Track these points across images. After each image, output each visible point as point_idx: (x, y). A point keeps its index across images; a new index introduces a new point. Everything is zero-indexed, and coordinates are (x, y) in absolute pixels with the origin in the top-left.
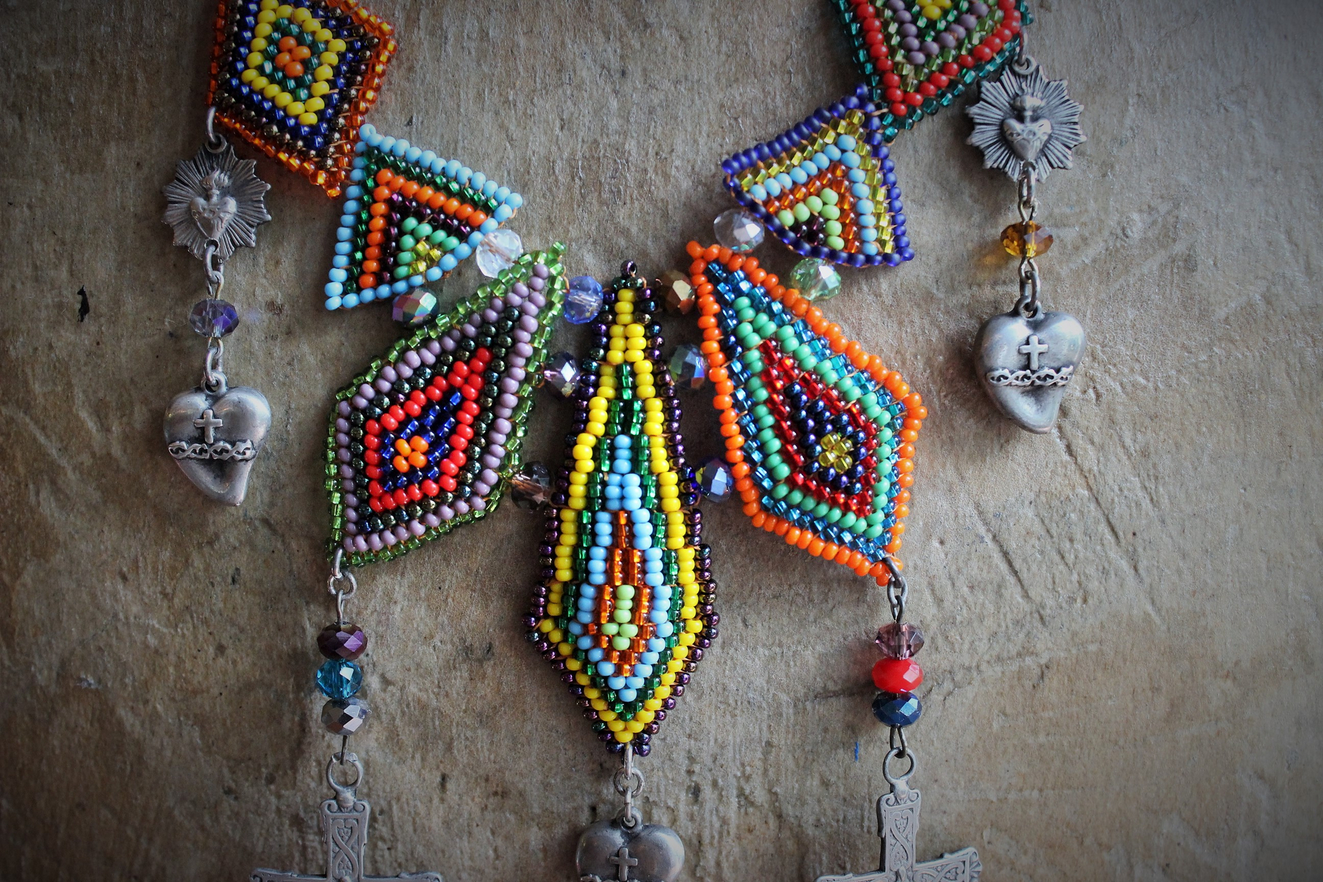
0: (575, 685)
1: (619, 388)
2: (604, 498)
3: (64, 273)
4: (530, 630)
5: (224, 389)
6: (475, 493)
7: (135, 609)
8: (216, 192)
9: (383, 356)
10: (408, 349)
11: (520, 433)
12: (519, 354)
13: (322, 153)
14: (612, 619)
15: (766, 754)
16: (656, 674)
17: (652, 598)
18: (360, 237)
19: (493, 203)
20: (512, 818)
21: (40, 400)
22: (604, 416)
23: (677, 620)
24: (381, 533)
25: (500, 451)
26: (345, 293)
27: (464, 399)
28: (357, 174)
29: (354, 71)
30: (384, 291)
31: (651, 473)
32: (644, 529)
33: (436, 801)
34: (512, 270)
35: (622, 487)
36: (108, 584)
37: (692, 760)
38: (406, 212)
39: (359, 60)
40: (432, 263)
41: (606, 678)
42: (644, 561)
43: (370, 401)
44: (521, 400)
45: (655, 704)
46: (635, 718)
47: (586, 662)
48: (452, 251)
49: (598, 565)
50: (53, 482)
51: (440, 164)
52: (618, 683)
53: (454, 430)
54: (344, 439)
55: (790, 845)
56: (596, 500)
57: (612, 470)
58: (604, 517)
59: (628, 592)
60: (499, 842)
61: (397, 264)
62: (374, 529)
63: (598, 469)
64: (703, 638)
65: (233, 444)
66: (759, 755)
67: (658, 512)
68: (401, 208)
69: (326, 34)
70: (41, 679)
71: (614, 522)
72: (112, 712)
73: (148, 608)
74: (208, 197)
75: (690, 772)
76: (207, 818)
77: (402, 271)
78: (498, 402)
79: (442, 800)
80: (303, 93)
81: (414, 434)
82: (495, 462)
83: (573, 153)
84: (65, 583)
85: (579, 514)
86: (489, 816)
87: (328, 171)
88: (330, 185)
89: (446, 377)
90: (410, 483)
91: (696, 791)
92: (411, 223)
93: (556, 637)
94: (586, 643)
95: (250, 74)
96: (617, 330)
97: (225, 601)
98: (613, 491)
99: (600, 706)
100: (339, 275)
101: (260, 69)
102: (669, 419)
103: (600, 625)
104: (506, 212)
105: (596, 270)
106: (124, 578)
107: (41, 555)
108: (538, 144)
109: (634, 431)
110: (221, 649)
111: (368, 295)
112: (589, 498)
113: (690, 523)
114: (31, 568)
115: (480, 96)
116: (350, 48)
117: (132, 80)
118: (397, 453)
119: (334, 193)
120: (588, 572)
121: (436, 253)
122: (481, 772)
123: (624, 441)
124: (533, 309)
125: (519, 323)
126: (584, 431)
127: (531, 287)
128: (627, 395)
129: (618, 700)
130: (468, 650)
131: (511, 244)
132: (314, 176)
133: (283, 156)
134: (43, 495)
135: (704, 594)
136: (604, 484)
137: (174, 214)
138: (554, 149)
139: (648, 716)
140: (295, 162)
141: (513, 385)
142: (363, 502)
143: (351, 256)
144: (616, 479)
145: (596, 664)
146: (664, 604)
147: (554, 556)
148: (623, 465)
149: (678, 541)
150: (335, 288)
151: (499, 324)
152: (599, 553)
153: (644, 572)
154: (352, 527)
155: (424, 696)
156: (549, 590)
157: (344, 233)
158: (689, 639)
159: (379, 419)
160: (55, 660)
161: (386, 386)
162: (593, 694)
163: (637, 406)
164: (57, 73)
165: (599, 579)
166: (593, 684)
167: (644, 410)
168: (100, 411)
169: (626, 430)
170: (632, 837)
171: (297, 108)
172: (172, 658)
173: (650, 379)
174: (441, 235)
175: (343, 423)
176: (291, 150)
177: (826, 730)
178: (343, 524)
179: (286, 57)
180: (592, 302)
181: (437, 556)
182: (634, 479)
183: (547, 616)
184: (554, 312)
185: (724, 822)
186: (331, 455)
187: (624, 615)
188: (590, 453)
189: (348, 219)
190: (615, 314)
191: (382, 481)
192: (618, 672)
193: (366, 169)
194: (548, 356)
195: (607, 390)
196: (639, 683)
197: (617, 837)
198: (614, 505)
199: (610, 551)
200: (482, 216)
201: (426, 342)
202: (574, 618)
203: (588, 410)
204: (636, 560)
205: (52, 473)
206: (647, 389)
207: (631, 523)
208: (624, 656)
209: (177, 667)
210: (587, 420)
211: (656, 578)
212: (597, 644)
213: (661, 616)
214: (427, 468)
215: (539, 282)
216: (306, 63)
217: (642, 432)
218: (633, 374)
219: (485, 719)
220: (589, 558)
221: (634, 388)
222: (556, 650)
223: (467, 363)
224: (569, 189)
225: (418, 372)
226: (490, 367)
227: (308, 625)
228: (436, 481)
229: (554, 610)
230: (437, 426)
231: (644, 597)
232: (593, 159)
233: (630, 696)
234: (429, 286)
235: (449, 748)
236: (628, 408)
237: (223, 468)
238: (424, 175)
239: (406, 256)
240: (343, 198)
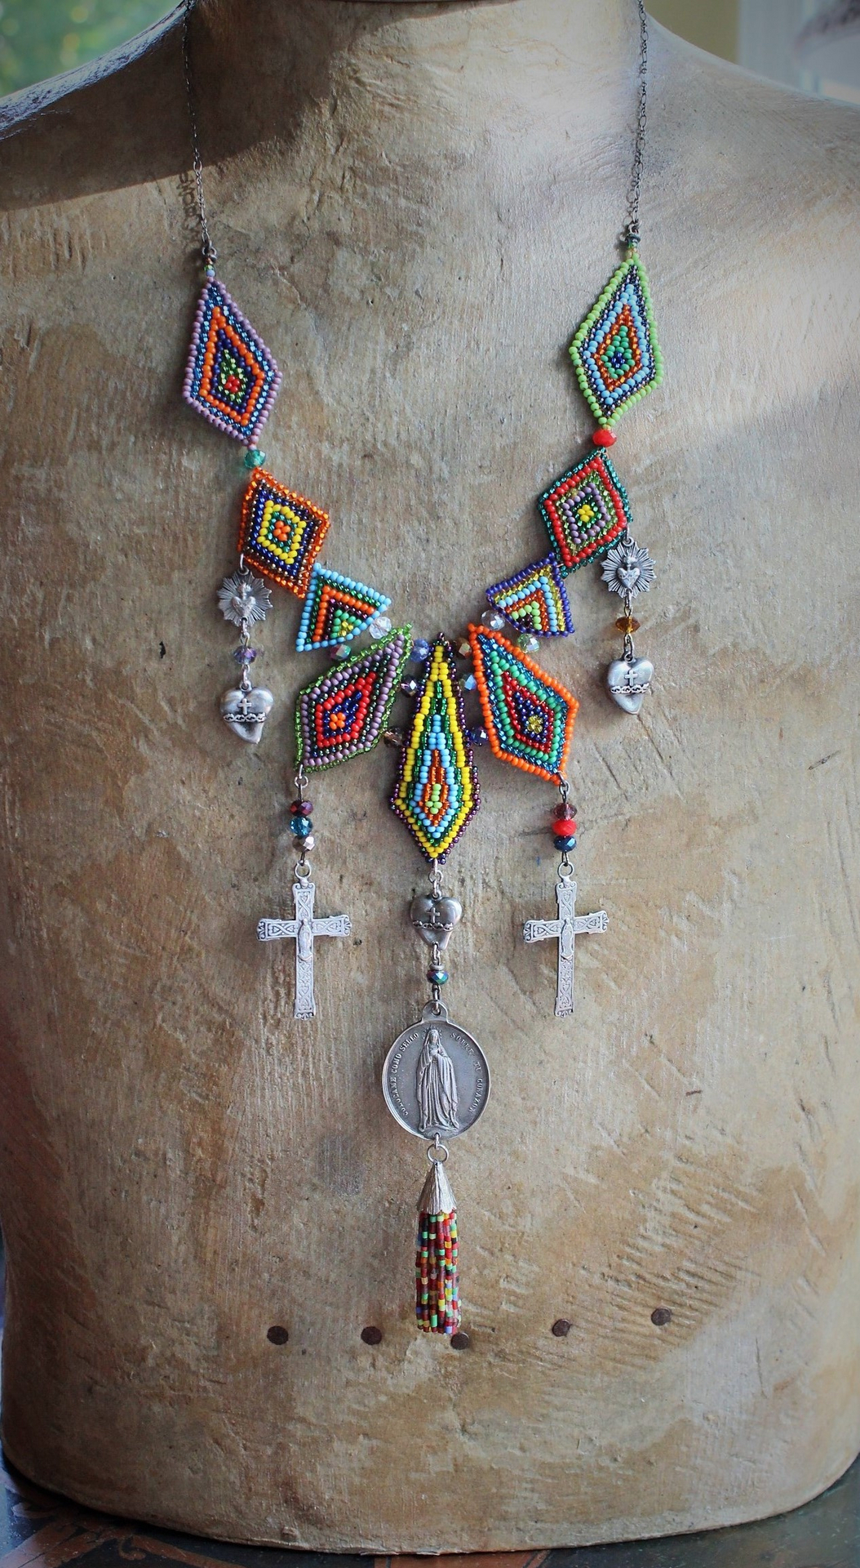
0: (411, 830)
1: (435, 692)
2: (428, 743)
3: (152, 635)
4: (391, 804)
5: (250, 689)
6: (367, 740)
7: (189, 798)
8: (245, 594)
9: (324, 673)
10: (337, 671)
11: (388, 713)
12: (390, 676)
13: (296, 578)
14: (430, 800)
15: (496, 863)
16: (450, 826)
17: (449, 790)
18: (314, 616)
19: (378, 604)
20: (374, 895)
21: (140, 696)
22: (429, 706)
23: (460, 801)
24: (322, 758)
25: (379, 720)
26: (306, 643)
27: (363, 696)
28: (313, 588)
29: (310, 537)
30: (325, 644)
31: (450, 732)
32: (447, 758)
33: (337, 888)
34: (387, 637)
35: (436, 739)
36: (174, 786)
37: (461, 866)
38: (336, 607)
39: (312, 531)
40: (349, 632)
41: (427, 827)
42: (446, 773)
43: (318, 696)
44: (390, 697)
45: (449, 840)
46: (439, 846)
47: (417, 819)
48: (358, 627)
49: (424, 775)
50: (146, 736)
51: (353, 584)
52: (432, 829)
53: (357, 710)
54: (305, 713)
55: (508, 907)
56: (425, 745)
57: (432, 731)
58: (428, 752)
59: (438, 787)
60: (368, 907)
61: (332, 631)
62: (319, 756)
63: (425, 730)
64: (472, 810)
65: (257, 715)
66: (492, 863)
67: (453, 751)
68: (335, 606)
69: (297, 519)
70: (137, 833)
71: (433, 755)
72: (175, 848)
73: (196, 797)
74: (241, 597)
75: (460, 872)
76: (222, 900)
77: (335, 635)
78: (379, 697)
79: (340, 887)
80: (287, 549)
81: (339, 711)
82: (376, 725)
83: (404, 580)
84: (152, 786)
85: (416, 751)
86: (363, 894)
87: (299, 586)
88: (300, 592)
89: (354, 685)
90: (337, 734)
91: (463, 881)
92: (339, 612)
93: (403, 807)
94: (418, 810)
95: (261, 539)
96: (435, 665)
97: (235, 793)
98: (433, 741)
99: (423, 840)
100: (303, 635)
101: (266, 537)
102: (458, 708)
103: (424, 802)
104: (384, 608)
105: (426, 636)
106: (183, 783)
107: (139, 772)
108: (387, 575)
109: (443, 714)
110: (232, 816)
111: (317, 645)
112: (421, 744)
113: (467, 756)
114: (133, 778)
115: (359, 551)
116: (308, 524)
117: (185, 540)
118: (331, 720)
119: (303, 596)
120: (419, 778)
121: (351, 627)
122: (360, 873)
123: (438, 717)
124: (397, 655)
125: (390, 662)
126: (419, 712)
127: (396, 645)
128: (439, 696)
129: (432, 837)
130: (354, 815)
131: (385, 623)
132: (293, 588)
133: (278, 579)
134: (140, 743)
135: (474, 789)
136: (428, 737)
137: (223, 605)
138: (395, 577)
139: (445, 845)
140: (284, 582)
141: (386, 690)
142: (314, 743)
143: (309, 626)
144: (434, 735)
145: (422, 820)
146: (455, 793)
147: (403, 770)
148: (437, 728)
149: (462, 764)
150: (301, 641)
151: (381, 662)
152: (425, 769)
153: (445, 778)
154: (308, 755)
155: (332, 837)
156: (400, 786)
157: (306, 615)
158: (466, 810)
159: (322, 704)
160: (145, 824)
161: (326, 689)
162: (420, 834)
163: (444, 702)
164: (145, 535)
165: (425, 781)
166: (421, 829)
167: (447, 703)
168: (171, 702)
169: (438, 712)
170: (437, 903)
171: (284, 556)
172: (207, 821)
173: (450, 688)
174: (353, 618)
175: (305, 706)
176: (281, 575)
177: (524, 851)
178: (303, 754)
179: (279, 531)
180: (423, 651)
181: (340, 771)
182: (442, 735)
183: (399, 797)
184: (407, 657)
185: (476, 895)
186: (298, 721)
187: (436, 797)
188: (422, 723)
189: (308, 609)
190: (434, 658)
191: (324, 734)
192: (432, 824)
193: (317, 585)
194: (403, 677)
195: (430, 693)
196: (442, 829)
197: (430, 903)
198: (433, 747)
199: (430, 768)
200: (372, 610)
201: (345, 669)
202: (413, 799)
203: (421, 702)
204: (442, 772)
205: (146, 732)
206: (449, 693)
207: (440, 755)
208: (436, 817)
209: (209, 826)
210: (420, 707)
211: (451, 781)
212: (423, 811)
213: (453, 799)
214: (345, 728)
215: (400, 643)
216: (288, 535)
217: (446, 713)
218: (442, 686)
219: (362, 848)
220: (420, 771)
221: (443, 692)
222: (403, 813)
223: (365, 679)
224: (402, 597)
225: (341, 682)
226: (376, 681)
227: (276, 804)
228: (349, 734)
229: (403, 795)
230: (350, 708)
231: (446, 789)
232: (413, 582)
233: (438, 835)
234: (346, 642)
235: (345, 862)
236: (440, 702)
237: (250, 726)
238: (345, 589)
239: (337, 628)
240: (306, 599)
